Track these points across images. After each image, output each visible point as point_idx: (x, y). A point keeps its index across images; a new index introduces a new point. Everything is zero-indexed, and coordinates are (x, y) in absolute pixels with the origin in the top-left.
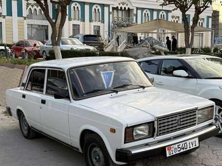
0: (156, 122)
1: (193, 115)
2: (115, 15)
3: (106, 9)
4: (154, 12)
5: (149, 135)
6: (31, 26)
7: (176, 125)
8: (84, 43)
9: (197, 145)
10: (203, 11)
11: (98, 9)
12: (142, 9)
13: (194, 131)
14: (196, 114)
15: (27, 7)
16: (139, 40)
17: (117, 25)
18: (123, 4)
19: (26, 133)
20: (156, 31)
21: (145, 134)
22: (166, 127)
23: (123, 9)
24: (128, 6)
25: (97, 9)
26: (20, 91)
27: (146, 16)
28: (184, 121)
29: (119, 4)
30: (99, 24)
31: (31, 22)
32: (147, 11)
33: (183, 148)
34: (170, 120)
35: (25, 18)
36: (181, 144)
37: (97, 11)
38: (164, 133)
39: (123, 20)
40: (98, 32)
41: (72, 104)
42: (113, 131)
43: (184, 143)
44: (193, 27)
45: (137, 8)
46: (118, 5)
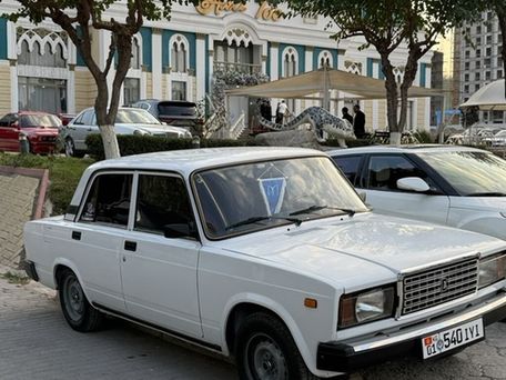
0: (400, 285)
1: (471, 270)
2: (221, 58)
3: (200, 44)
4: (307, 53)
5: (384, 313)
6: (25, 81)
7: (439, 290)
8: (161, 120)
9: (481, 335)
10: (426, 51)
11: (182, 45)
12: (282, 46)
13: (469, 306)
14: (475, 269)
15: (19, 36)
16: (274, 113)
17: (225, 79)
18: (239, 33)
19: (76, 318)
20: (317, 95)
21: (378, 310)
22: (420, 296)
23: (238, 44)
24: (250, 39)
25: (179, 44)
26: (63, 224)
27: (290, 60)
28: (454, 282)
29: (230, 34)
30: (184, 77)
31: (27, 70)
32: (290, 51)
33: (454, 342)
34: (427, 280)
35: (13, 62)
36: (451, 331)
37: (179, 49)
38: (415, 309)
39: (237, 70)
40: (183, 94)
41: (204, 249)
42: (311, 303)
43: (455, 329)
44: (405, 87)
45: (269, 43)
46: (226, 35)
